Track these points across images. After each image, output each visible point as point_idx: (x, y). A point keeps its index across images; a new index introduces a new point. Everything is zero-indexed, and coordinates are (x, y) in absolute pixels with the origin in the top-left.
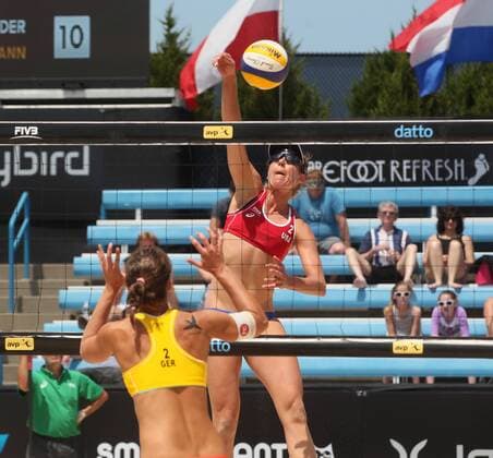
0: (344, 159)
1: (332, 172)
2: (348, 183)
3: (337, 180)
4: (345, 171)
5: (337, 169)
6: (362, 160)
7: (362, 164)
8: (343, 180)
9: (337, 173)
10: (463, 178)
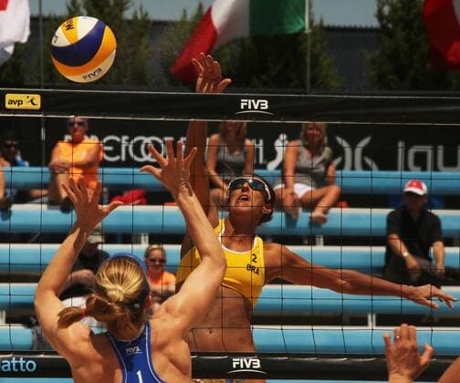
0: (125, 134)
1: (110, 148)
2: (129, 163)
3: (117, 158)
4: (127, 148)
5: (117, 146)
6: (147, 136)
7: (147, 140)
8: (123, 158)
9: (117, 151)
10: (261, 161)
